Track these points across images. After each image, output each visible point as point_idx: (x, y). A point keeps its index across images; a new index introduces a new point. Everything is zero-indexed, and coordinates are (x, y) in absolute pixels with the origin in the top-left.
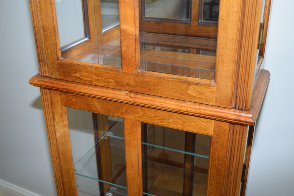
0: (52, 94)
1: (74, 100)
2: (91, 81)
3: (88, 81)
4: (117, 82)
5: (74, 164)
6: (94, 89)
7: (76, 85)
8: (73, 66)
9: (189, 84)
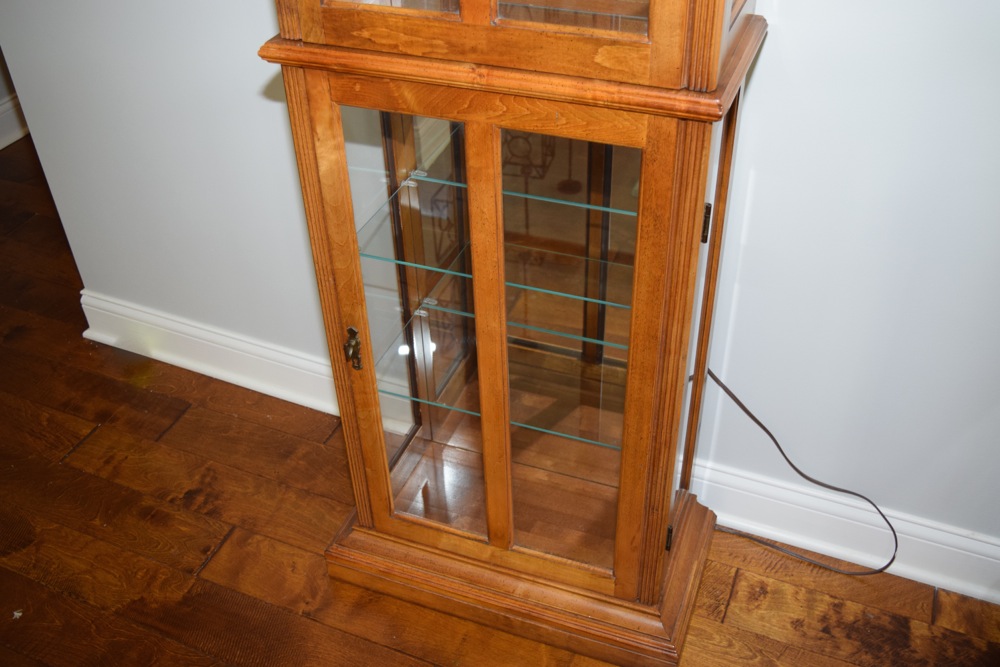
0: (309, 78)
1: (358, 87)
2: (396, 46)
3: (390, 46)
4: (451, 45)
5: (357, 230)
6: (404, 61)
7: (364, 56)
8: (356, 16)
9: (599, 42)
